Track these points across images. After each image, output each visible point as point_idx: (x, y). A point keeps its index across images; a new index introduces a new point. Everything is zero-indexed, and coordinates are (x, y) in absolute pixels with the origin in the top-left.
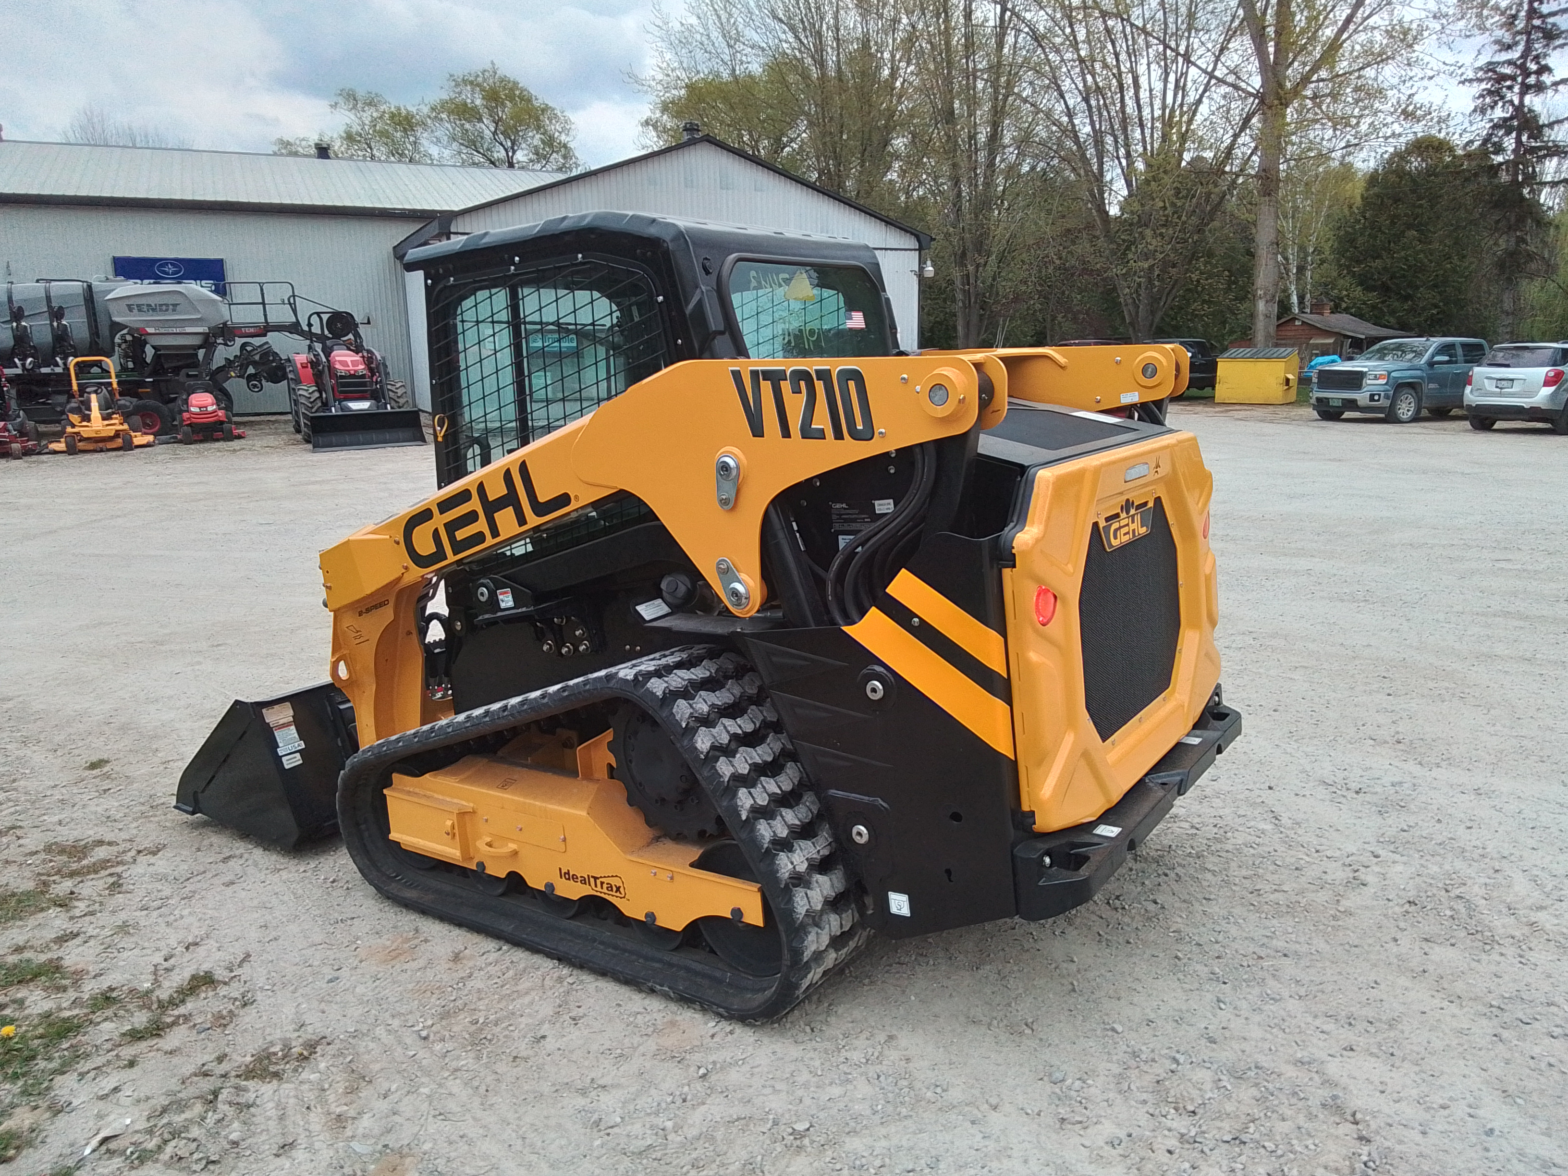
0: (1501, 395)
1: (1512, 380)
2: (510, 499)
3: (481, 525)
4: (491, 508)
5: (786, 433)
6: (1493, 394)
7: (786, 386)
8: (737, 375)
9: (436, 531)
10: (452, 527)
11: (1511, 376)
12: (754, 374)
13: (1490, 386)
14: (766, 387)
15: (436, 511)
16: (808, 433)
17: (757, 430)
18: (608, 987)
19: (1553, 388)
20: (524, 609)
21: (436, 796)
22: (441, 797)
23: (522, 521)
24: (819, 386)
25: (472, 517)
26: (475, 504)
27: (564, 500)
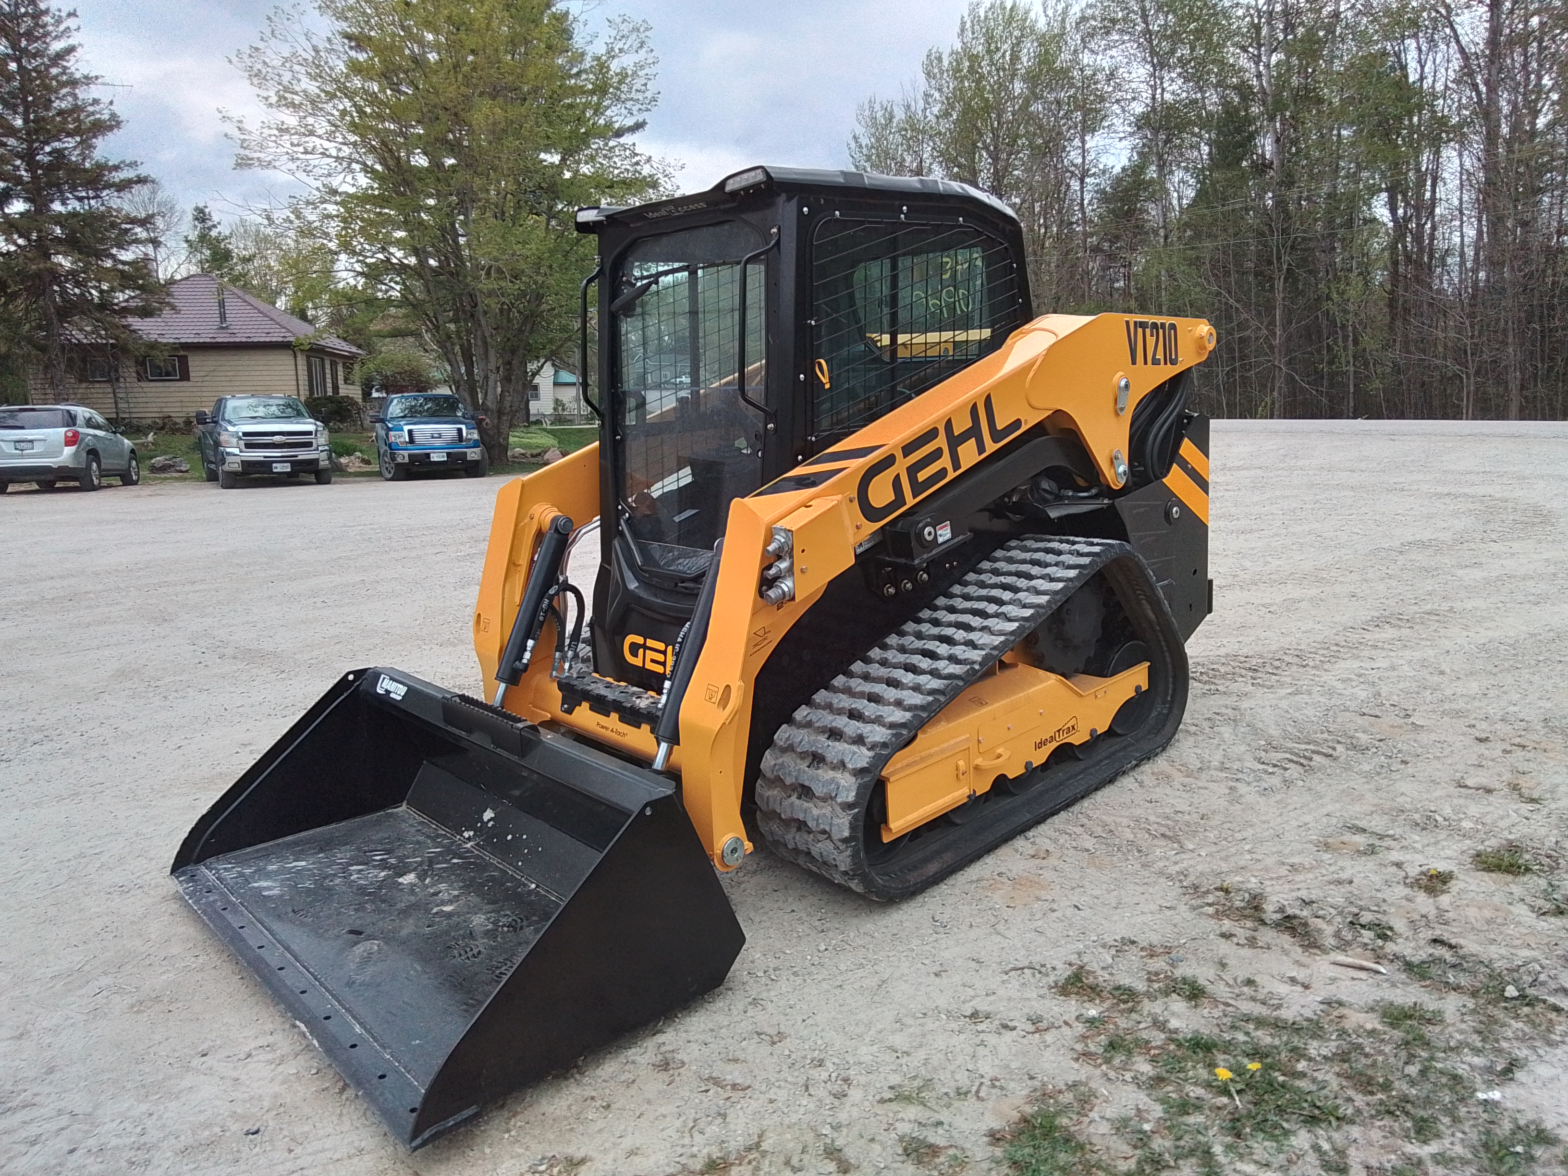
0: (22, 456)
1: (31, 441)
2: (974, 432)
3: (945, 461)
4: (955, 442)
5: (1146, 363)
6: (13, 456)
7: (1148, 331)
8: (1127, 323)
9: (897, 478)
10: (913, 471)
11: (30, 438)
12: (1135, 323)
13: (9, 449)
14: (1140, 330)
15: (899, 455)
16: (1155, 362)
17: (1134, 362)
18: (1100, 796)
19: (74, 448)
20: (961, 537)
21: (933, 750)
22: (937, 749)
23: (981, 449)
24: (1161, 331)
25: (937, 454)
26: (941, 441)
27: (1017, 424)
